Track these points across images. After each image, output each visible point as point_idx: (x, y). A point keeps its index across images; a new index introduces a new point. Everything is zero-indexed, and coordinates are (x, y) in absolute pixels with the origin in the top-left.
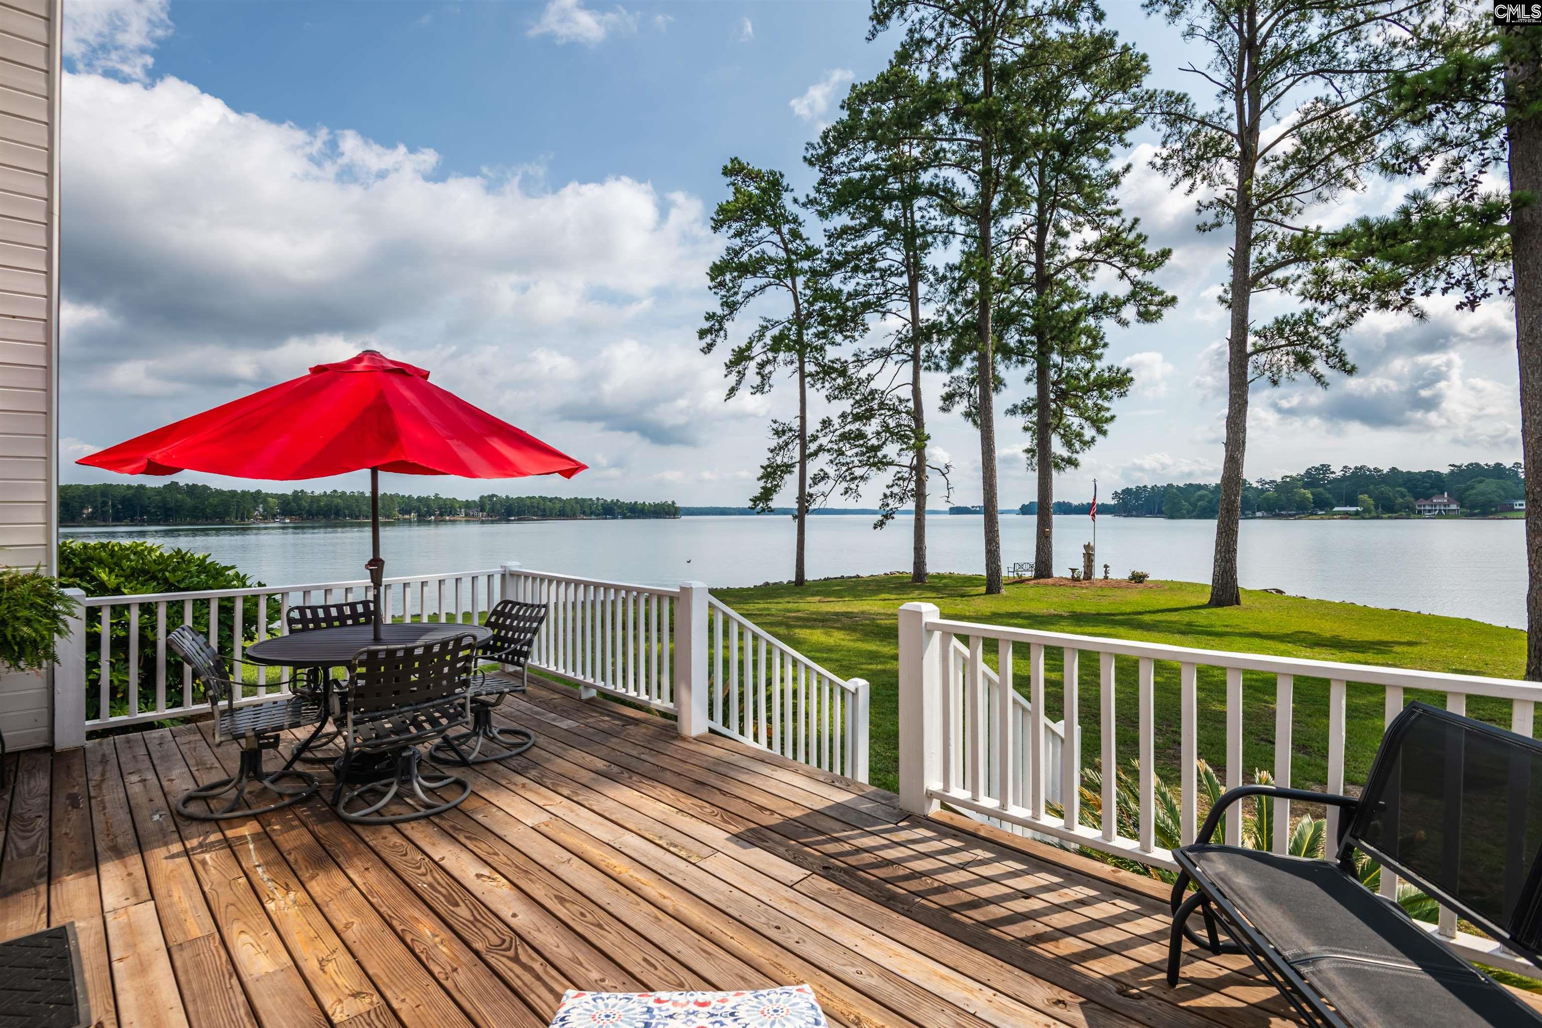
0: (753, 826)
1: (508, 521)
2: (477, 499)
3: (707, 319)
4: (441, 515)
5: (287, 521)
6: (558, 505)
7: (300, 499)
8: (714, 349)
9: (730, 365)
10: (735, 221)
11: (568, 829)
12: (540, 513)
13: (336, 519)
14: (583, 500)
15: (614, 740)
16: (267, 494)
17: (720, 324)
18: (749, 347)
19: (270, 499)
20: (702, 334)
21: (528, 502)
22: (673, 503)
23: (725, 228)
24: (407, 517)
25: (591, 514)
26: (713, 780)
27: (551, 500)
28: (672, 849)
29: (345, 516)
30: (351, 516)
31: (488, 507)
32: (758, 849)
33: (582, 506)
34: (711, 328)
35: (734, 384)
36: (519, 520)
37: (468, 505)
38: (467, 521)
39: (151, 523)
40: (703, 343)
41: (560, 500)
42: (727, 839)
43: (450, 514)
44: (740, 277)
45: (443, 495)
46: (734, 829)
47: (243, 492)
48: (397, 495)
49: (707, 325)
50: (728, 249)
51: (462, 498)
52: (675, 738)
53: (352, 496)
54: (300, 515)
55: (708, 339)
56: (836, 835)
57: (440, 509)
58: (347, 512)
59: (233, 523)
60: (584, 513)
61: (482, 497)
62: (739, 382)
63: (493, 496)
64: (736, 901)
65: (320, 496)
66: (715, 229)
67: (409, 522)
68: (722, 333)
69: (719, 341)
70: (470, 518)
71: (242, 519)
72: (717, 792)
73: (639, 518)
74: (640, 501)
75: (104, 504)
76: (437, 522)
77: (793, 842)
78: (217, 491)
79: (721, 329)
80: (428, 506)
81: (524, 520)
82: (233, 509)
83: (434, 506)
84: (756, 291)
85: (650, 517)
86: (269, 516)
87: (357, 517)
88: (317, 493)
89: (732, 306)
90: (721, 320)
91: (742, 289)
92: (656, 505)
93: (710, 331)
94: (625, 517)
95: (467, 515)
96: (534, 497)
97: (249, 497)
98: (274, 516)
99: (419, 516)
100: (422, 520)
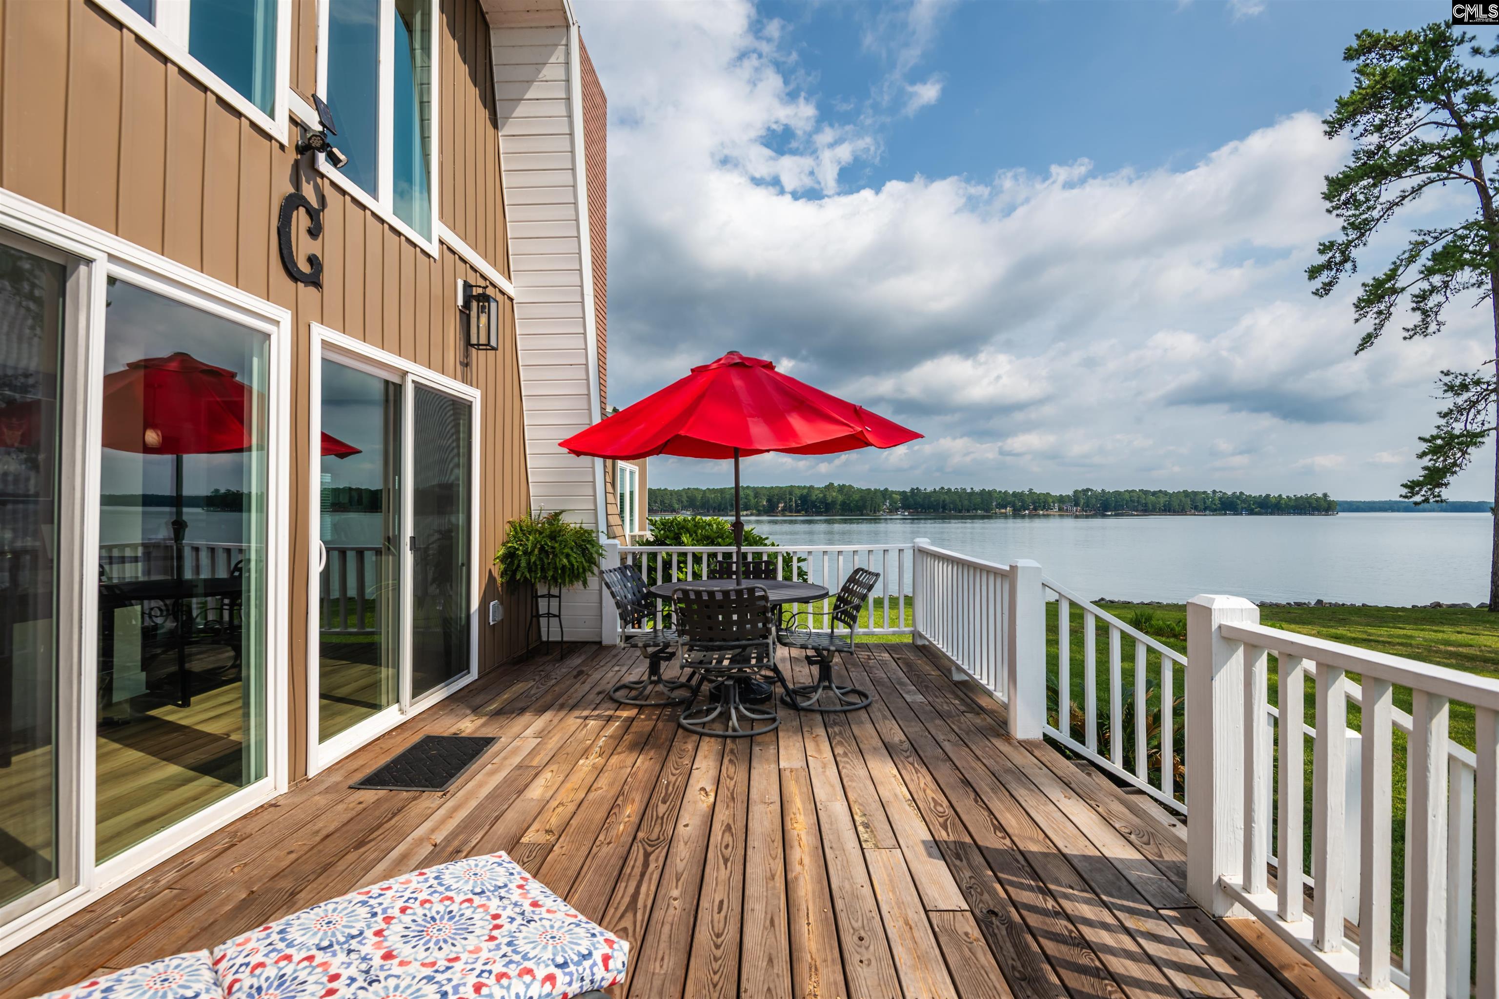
0: (968, 840)
1: (1104, 516)
2: (1071, 493)
3: (1321, 252)
4: (1035, 509)
5: (906, 514)
6: (1162, 500)
7: (916, 495)
8: (1335, 288)
9: (1362, 305)
10: (1362, 113)
11: (804, 781)
12: (1140, 508)
13: (943, 512)
14: (1195, 493)
15: (939, 722)
16: (892, 491)
17: (1343, 253)
18: (1392, 275)
19: (894, 495)
20: (1314, 272)
21: (1127, 496)
22: (1325, 495)
23: (1348, 127)
24: (1003, 511)
25: (1205, 509)
26: (984, 785)
27: (1154, 494)
28: (861, 829)
29: (950, 511)
30: (955, 509)
31: (1082, 502)
32: (943, 863)
33: (1193, 501)
34: (1329, 262)
35: (1370, 329)
36: (1116, 515)
37: (1061, 499)
38: (1061, 516)
39: (819, 513)
40: (1318, 283)
41: (1165, 493)
42: (924, 842)
43: (1044, 508)
44: (1375, 185)
45: (1037, 491)
46: (942, 835)
47: (875, 490)
48: (995, 491)
49: (1322, 259)
50: (1356, 154)
51: (1055, 493)
52: (998, 735)
53: (956, 492)
54: (916, 508)
55: (1325, 277)
56: (1052, 887)
57: (1034, 503)
58: (952, 506)
59: (868, 515)
60: (1196, 508)
61: (1076, 492)
62: (1379, 327)
63: (1088, 490)
64: (856, 897)
65: (931, 493)
66: (1330, 134)
67: (1005, 516)
68: (1348, 266)
69: (1342, 276)
70: (1063, 513)
71: (875, 512)
72: (972, 795)
73: (1272, 514)
74: (1274, 494)
75: (791, 500)
76: (1031, 516)
77: (990, 873)
78: (858, 489)
79: (1346, 259)
80: (1023, 501)
81: (1122, 515)
82: (868, 503)
83: (1029, 501)
84: (1404, 198)
85: (1289, 514)
86: (893, 510)
87: (960, 511)
88: (928, 490)
89: (1362, 228)
90: (1345, 249)
91: (1381, 200)
92: (1297, 499)
93: (1328, 266)
94: (1251, 512)
95: (1060, 509)
96: (1133, 491)
97: (879, 494)
98: (897, 510)
99: (1014, 510)
100: (1017, 513)
